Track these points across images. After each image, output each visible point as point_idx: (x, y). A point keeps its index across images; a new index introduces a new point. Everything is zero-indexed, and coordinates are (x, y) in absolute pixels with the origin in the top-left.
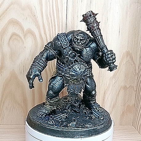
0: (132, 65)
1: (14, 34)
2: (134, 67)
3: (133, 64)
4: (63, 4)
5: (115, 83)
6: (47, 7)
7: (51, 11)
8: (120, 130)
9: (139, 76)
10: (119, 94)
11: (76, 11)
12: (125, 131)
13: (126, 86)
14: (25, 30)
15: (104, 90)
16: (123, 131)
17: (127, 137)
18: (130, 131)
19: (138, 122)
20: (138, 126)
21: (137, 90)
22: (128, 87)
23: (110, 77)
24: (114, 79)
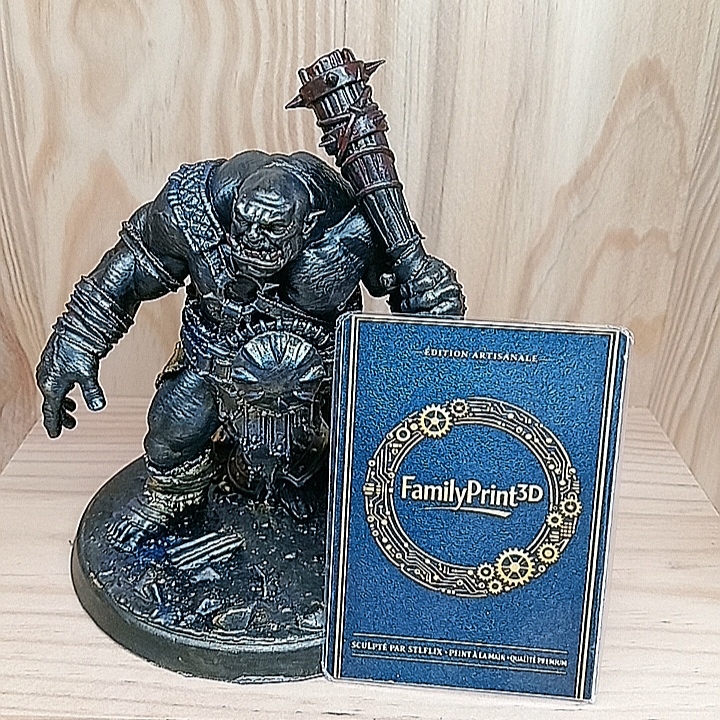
0: (667, 128)
2: (678, 142)
3: (672, 125)
5: (578, 217)
9: (699, 183)
10: (595, 267)
13: (632, 231)
19: (674, 399)
20: (673, 415)
21: (685, 252)
22: (640, 237)
23: (556, 190)
24: (577, 199)
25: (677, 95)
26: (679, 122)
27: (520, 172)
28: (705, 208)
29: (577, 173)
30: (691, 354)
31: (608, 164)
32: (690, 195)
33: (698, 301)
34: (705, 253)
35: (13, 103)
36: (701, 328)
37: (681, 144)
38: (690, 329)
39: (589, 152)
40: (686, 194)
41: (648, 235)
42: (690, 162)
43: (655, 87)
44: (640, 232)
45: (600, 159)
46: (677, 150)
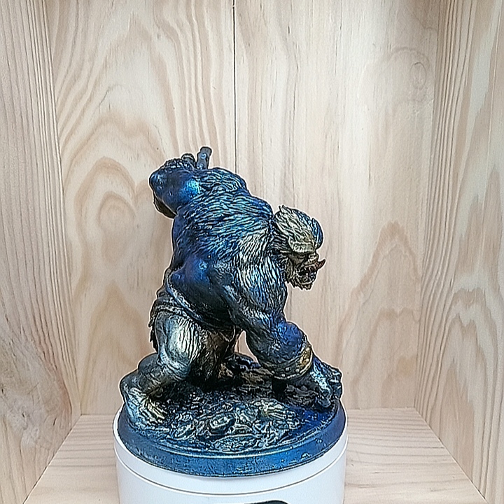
0: (405, 256)
1: (109, 196)
2: (412, 263)
3: (408, 254)
4: (226, 117)
5: (364, 303)
6: (187, 124)
7: (197, 135)
8: (383, 422)
9: (426, 283)
10: (376, 330)
11: (259, 130)
12: (397, 422)
13: (393, 310)
14: (136, 185)
15: (338, 322)
16: (391, 422)
17: (399, 439)
18: (407, 422)
19: (426, 400)
20: (427, 410)
21: (423, 319)
22: (398, 313)
23: (351, 290)
24: (362, 295)
25: (409, 240)
26: (411, 253)
27: (331, 282)
28: (430, 296)
29: (361, 282)
30: (432, 374)
31: (377, 276)
32: (422, 290)
33: (432, 345)
34: (432, 319)
35: (66, 257)
36: (435, 359)
37: (414, 265)
38: (430, 361)
39: (366, 271)
40: (420, 289)
41: (403, 311)
42: (420, 273)
43: (397, 237)
44: (398, 311)
45: (372, 273)
46: (412, 267)
